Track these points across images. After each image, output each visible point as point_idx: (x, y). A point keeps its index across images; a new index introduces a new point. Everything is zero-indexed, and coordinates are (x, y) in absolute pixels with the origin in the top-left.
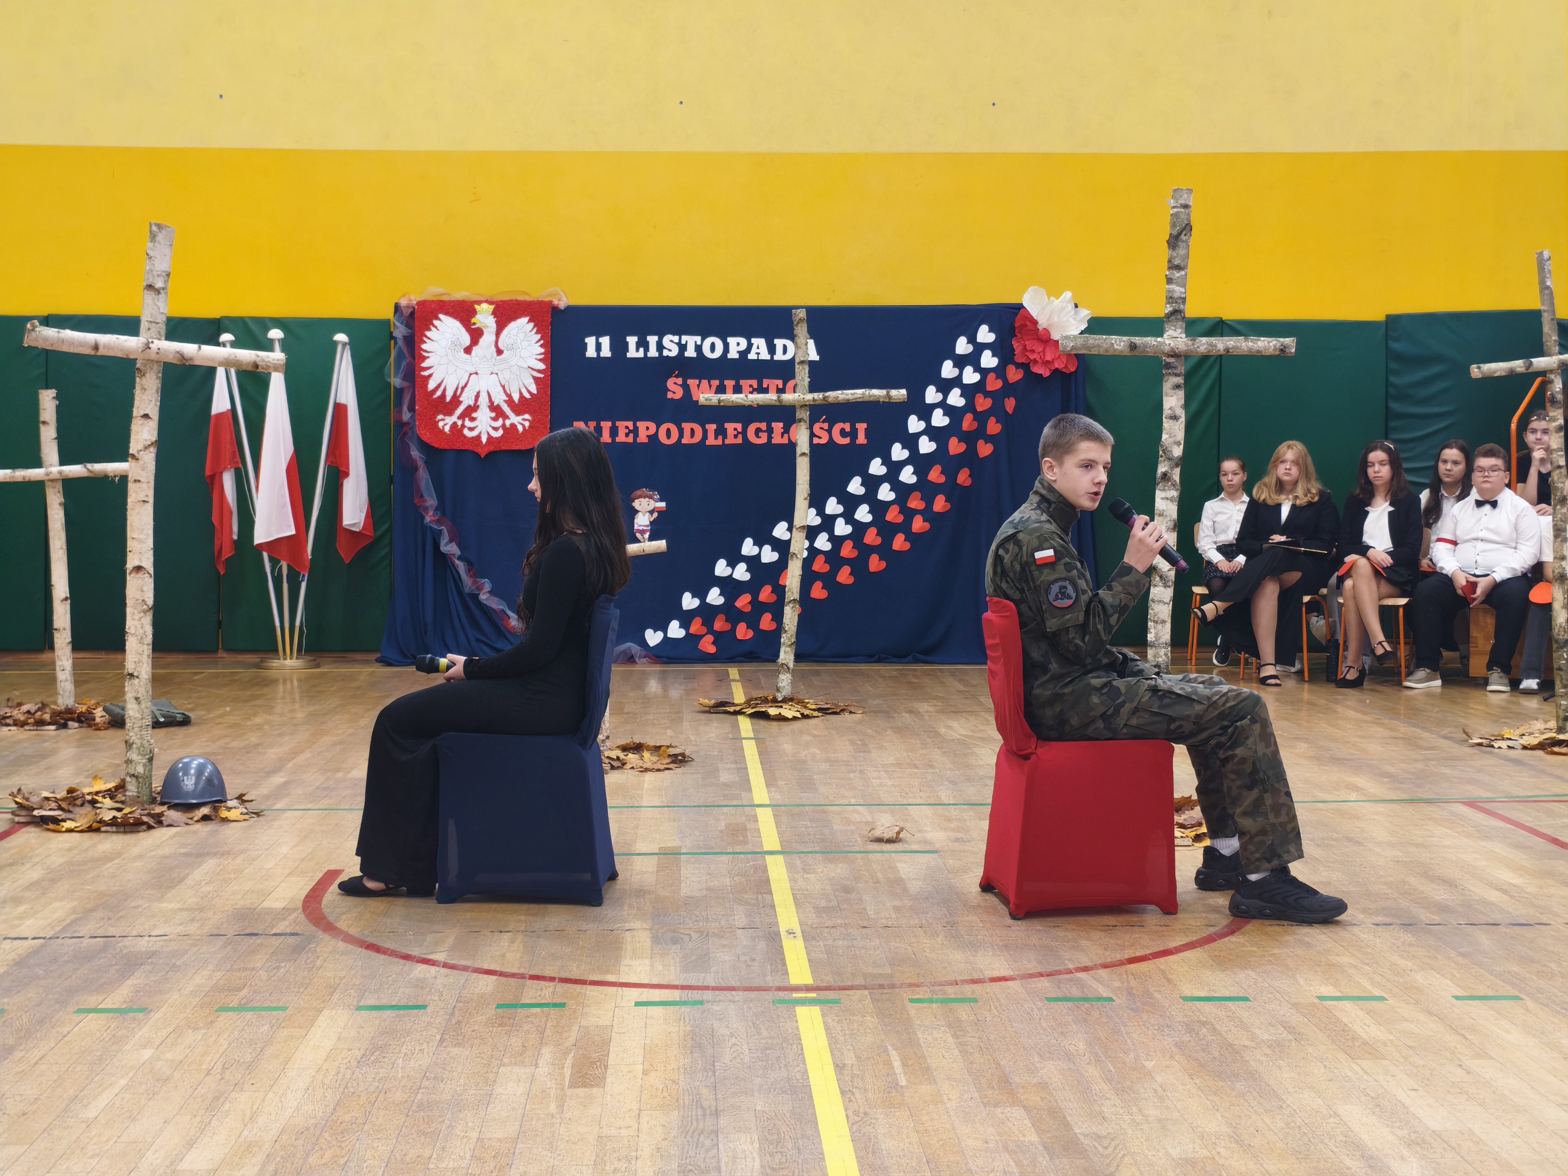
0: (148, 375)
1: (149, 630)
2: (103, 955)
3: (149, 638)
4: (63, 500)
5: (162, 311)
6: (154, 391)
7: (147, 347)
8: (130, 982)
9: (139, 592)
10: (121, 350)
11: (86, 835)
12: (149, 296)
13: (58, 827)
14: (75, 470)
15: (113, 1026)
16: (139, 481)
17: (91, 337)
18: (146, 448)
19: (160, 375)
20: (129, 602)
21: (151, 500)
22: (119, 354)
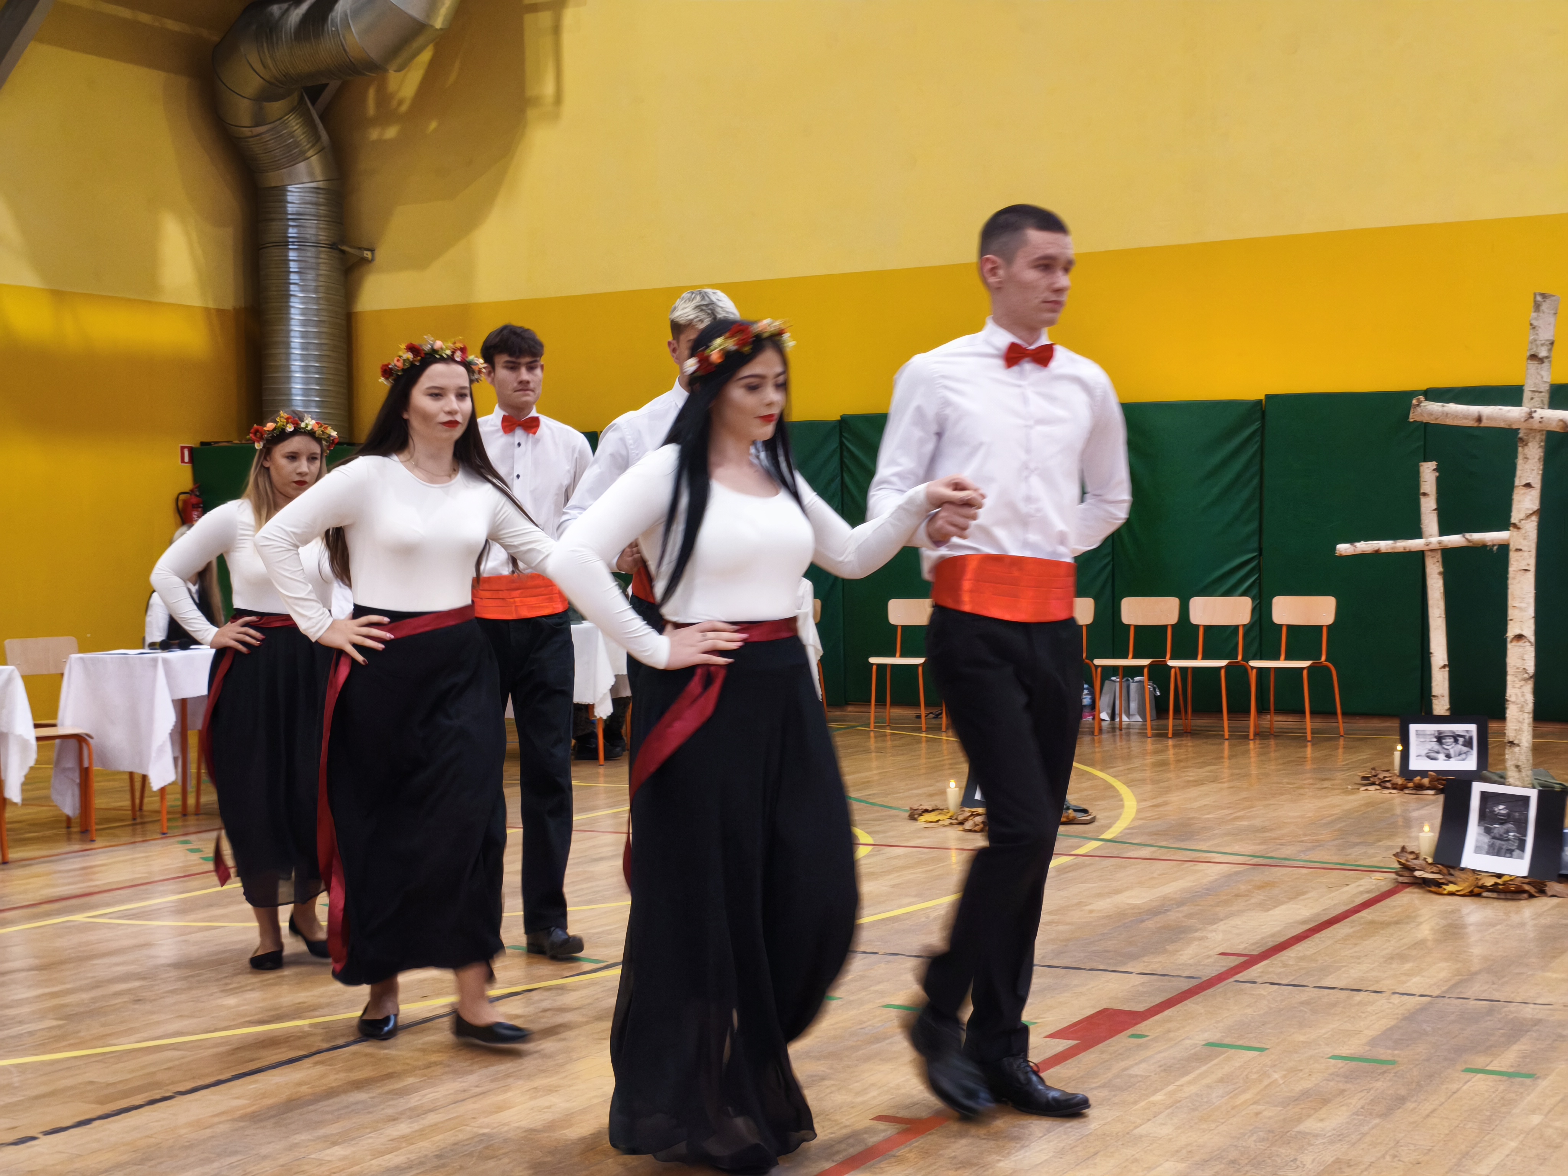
0: (1530, 444)
1: (1530, 698)
2: (1489, 1018)
3: (1530, 707)
4: (1441, 569)
5: (1545, 379)
6: (1536, 460)
7: (1530, 416)
8: (1516, 1047)
9: (1520, 661)
10: (1505, 421)
11: (1468, 900)
12: (1533, 366)
13: (1440, 890)
14: (1455, 540)
15: (1501, 1088)
16: (1520, 550)
17: (1475, 409)
18: (1528, 516)
19: (1542, 444)
20: (1510, 670)
21: (1532, 568)
22: (1502, 425)
